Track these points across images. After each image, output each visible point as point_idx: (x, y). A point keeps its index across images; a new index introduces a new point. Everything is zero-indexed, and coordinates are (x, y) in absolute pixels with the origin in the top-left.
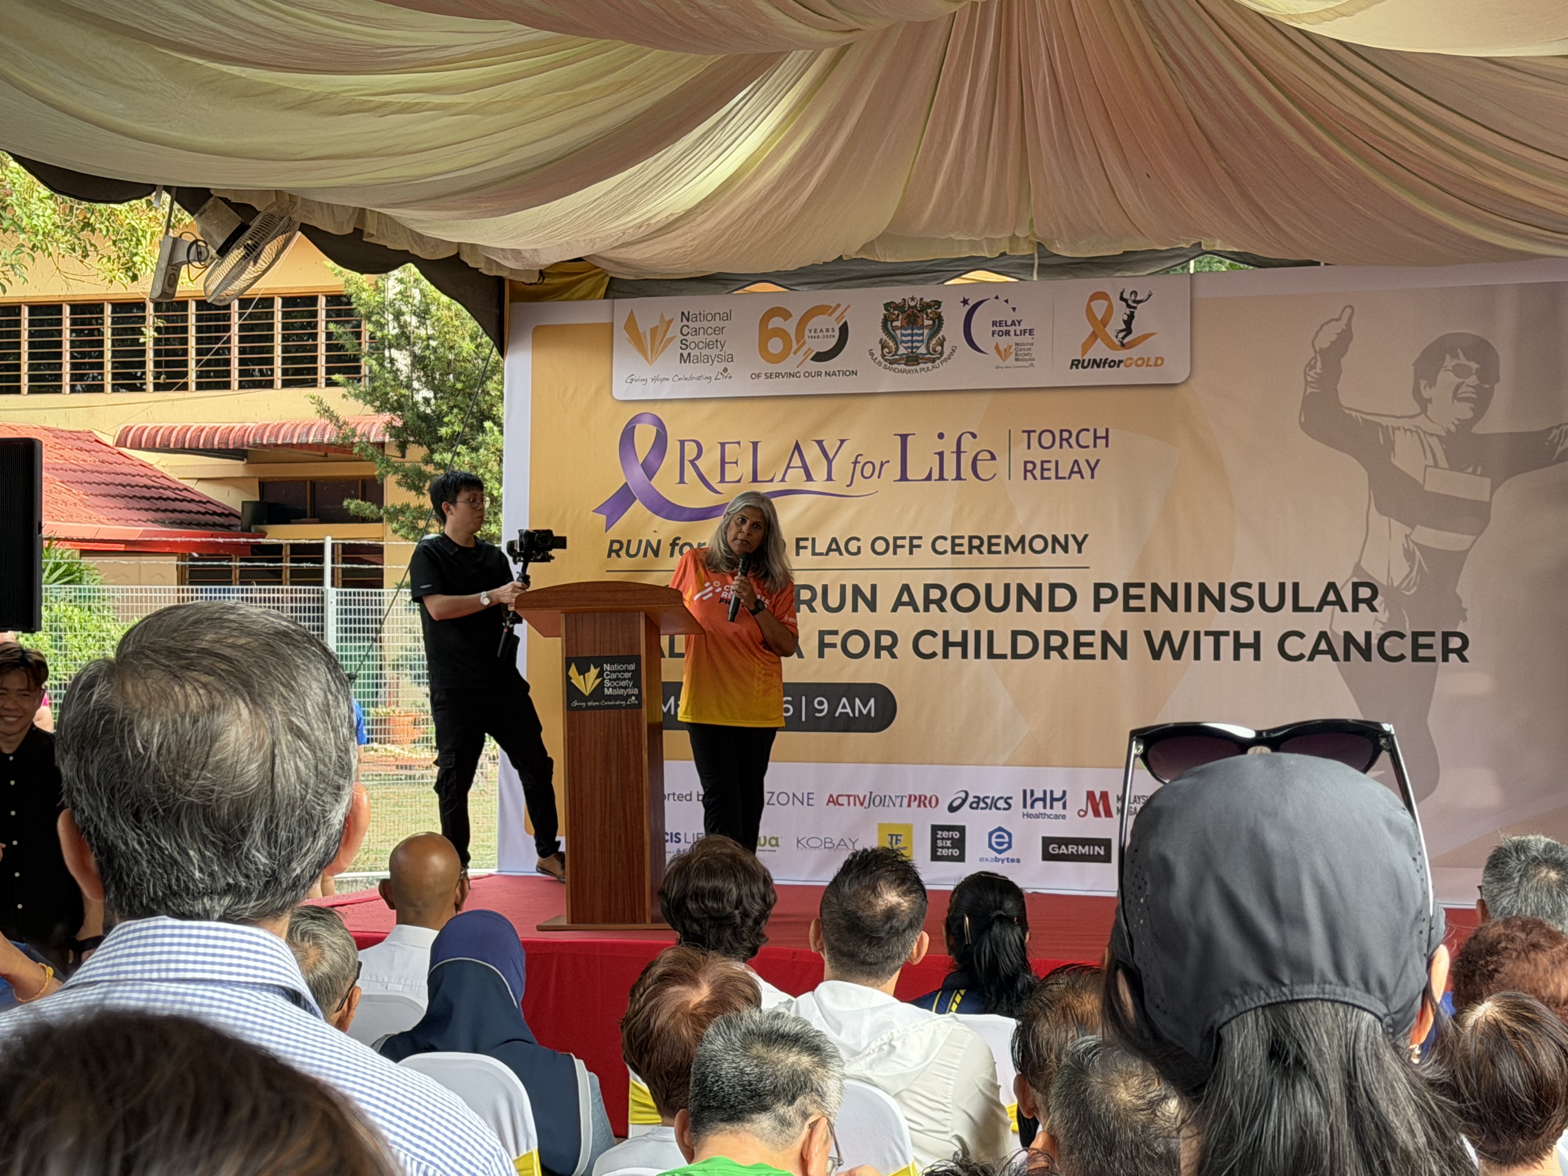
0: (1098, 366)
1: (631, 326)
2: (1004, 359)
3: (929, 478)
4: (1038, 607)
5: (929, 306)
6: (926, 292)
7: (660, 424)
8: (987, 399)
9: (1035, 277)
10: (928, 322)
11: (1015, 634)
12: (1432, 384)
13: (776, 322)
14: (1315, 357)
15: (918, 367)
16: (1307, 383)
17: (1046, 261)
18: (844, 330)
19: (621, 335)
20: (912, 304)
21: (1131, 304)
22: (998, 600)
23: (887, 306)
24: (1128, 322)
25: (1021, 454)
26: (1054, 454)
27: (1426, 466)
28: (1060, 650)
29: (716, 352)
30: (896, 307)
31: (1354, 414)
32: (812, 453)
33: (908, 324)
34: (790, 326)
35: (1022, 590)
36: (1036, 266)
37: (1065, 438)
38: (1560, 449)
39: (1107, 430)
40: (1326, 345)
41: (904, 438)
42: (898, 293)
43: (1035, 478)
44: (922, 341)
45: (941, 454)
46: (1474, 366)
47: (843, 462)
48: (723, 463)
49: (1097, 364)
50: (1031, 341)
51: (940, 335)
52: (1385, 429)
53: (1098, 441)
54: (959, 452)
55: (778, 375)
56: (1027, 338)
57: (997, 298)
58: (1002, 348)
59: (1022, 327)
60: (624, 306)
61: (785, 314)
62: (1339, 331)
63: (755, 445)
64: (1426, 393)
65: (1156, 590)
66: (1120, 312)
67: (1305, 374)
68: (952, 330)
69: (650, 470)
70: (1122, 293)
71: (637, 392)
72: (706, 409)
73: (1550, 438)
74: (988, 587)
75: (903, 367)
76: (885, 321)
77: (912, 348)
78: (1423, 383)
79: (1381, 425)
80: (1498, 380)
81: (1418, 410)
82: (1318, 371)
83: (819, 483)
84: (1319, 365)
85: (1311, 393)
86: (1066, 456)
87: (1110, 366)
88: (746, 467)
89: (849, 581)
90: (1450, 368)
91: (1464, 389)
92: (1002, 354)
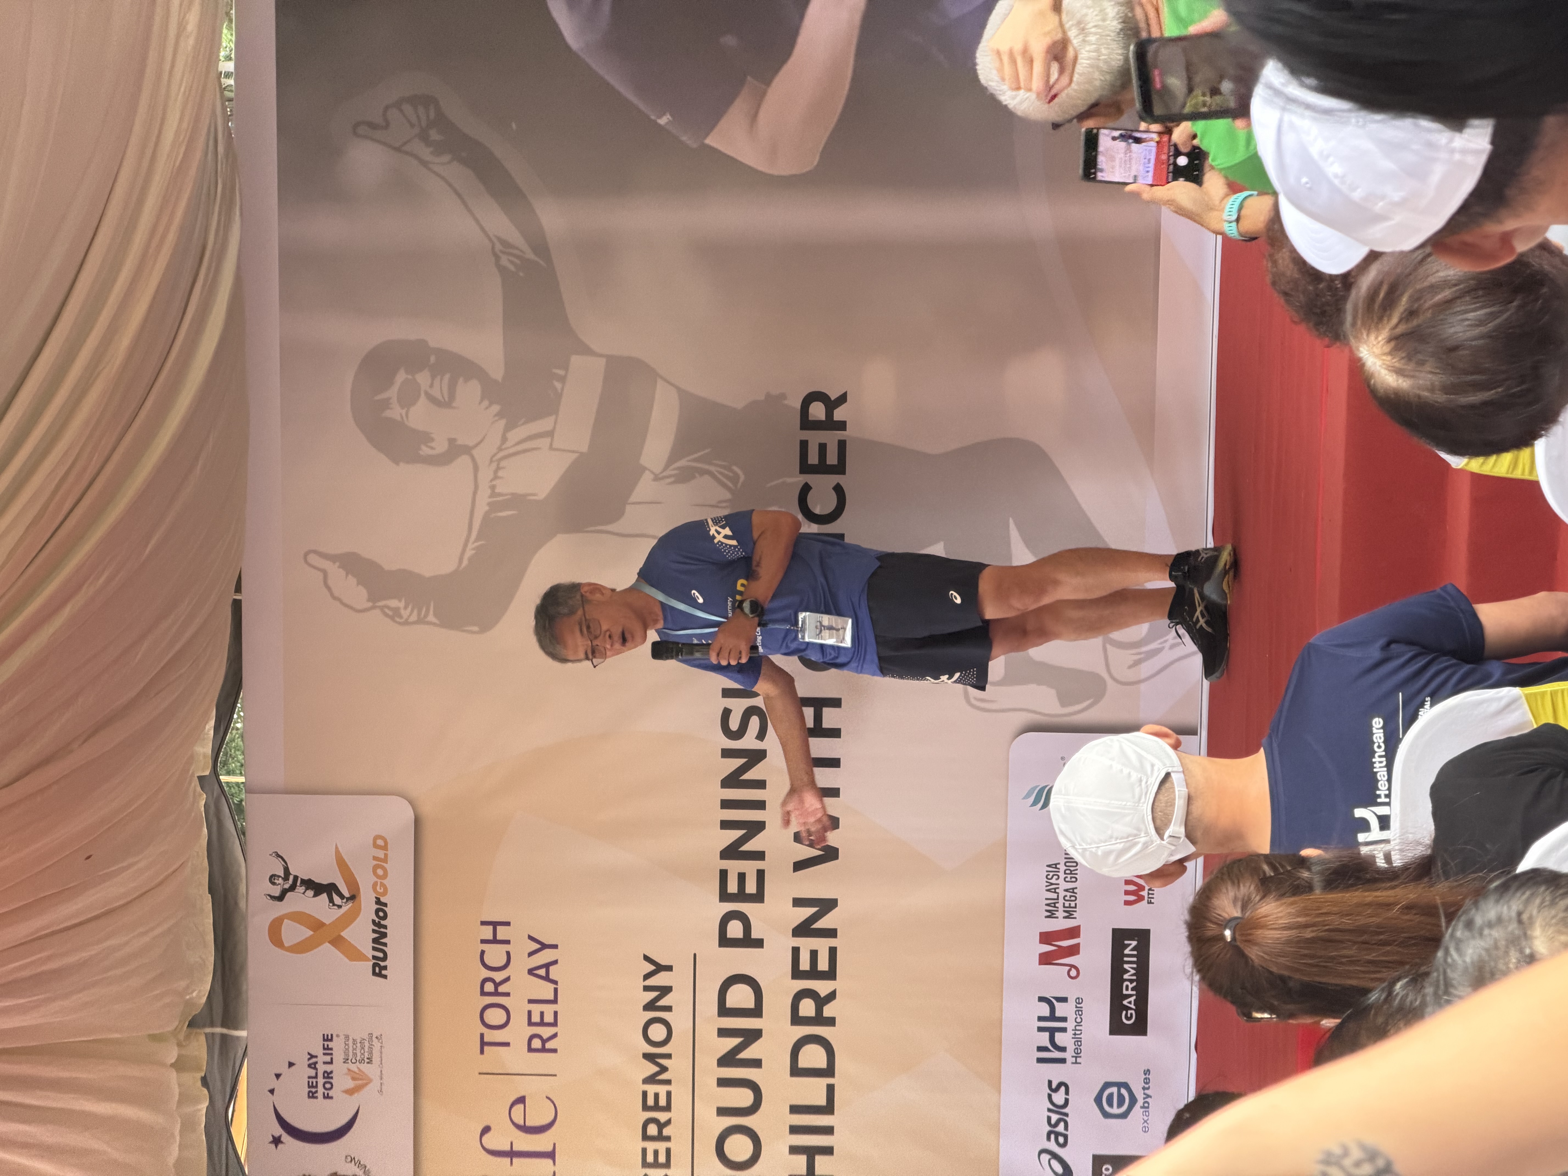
0: (384, 935)
2: (370, 1081)
4: (754, 1035)
8: (428, 1107)
11: (796, 1071)
12: (426, 438)
14: (382, 608)
16: (420, 621)
17: (218, 1014)
21: (288, 883)
22: (743, 1097)
24: (317, 888)
25: (516, 1058)
26: (517, 1004)
27: (551, 448)
28: (821, 1002)
31: (469, 553)
35: (727, 1060)
36: (225, 1031)
37: (494, 989)
38: (530, 255)
39: (483, 923)
40: (363, 592)
43: (555, 1036)
46: (401, 376)
49: (380, 937)
50: (342, 1037)
52: (494, 507)
53: (499, 937)
54: (512, 1154)
56: (337, 1045)
57: (272, 1091)
58: (350, 1084)
59: (318, 1051)
62: (342, 572)
64: (440, 446)
65: (731, 852)
66: (301, 900)
67: (407, 623)
68: (320, 1163)
70: (273, 898)
73: (512, 268)
74: (722, 1112)
78: (425, 451)
79: (486, 516)
80: (423, 343)
81: (464, 461)
82: (402, 605)
84: (394, 603)
85: (435, 615)
86: (522, 987)
87: (385, 917)
90: (404, 412)
91: (436, 392)
92: (360, 1083)
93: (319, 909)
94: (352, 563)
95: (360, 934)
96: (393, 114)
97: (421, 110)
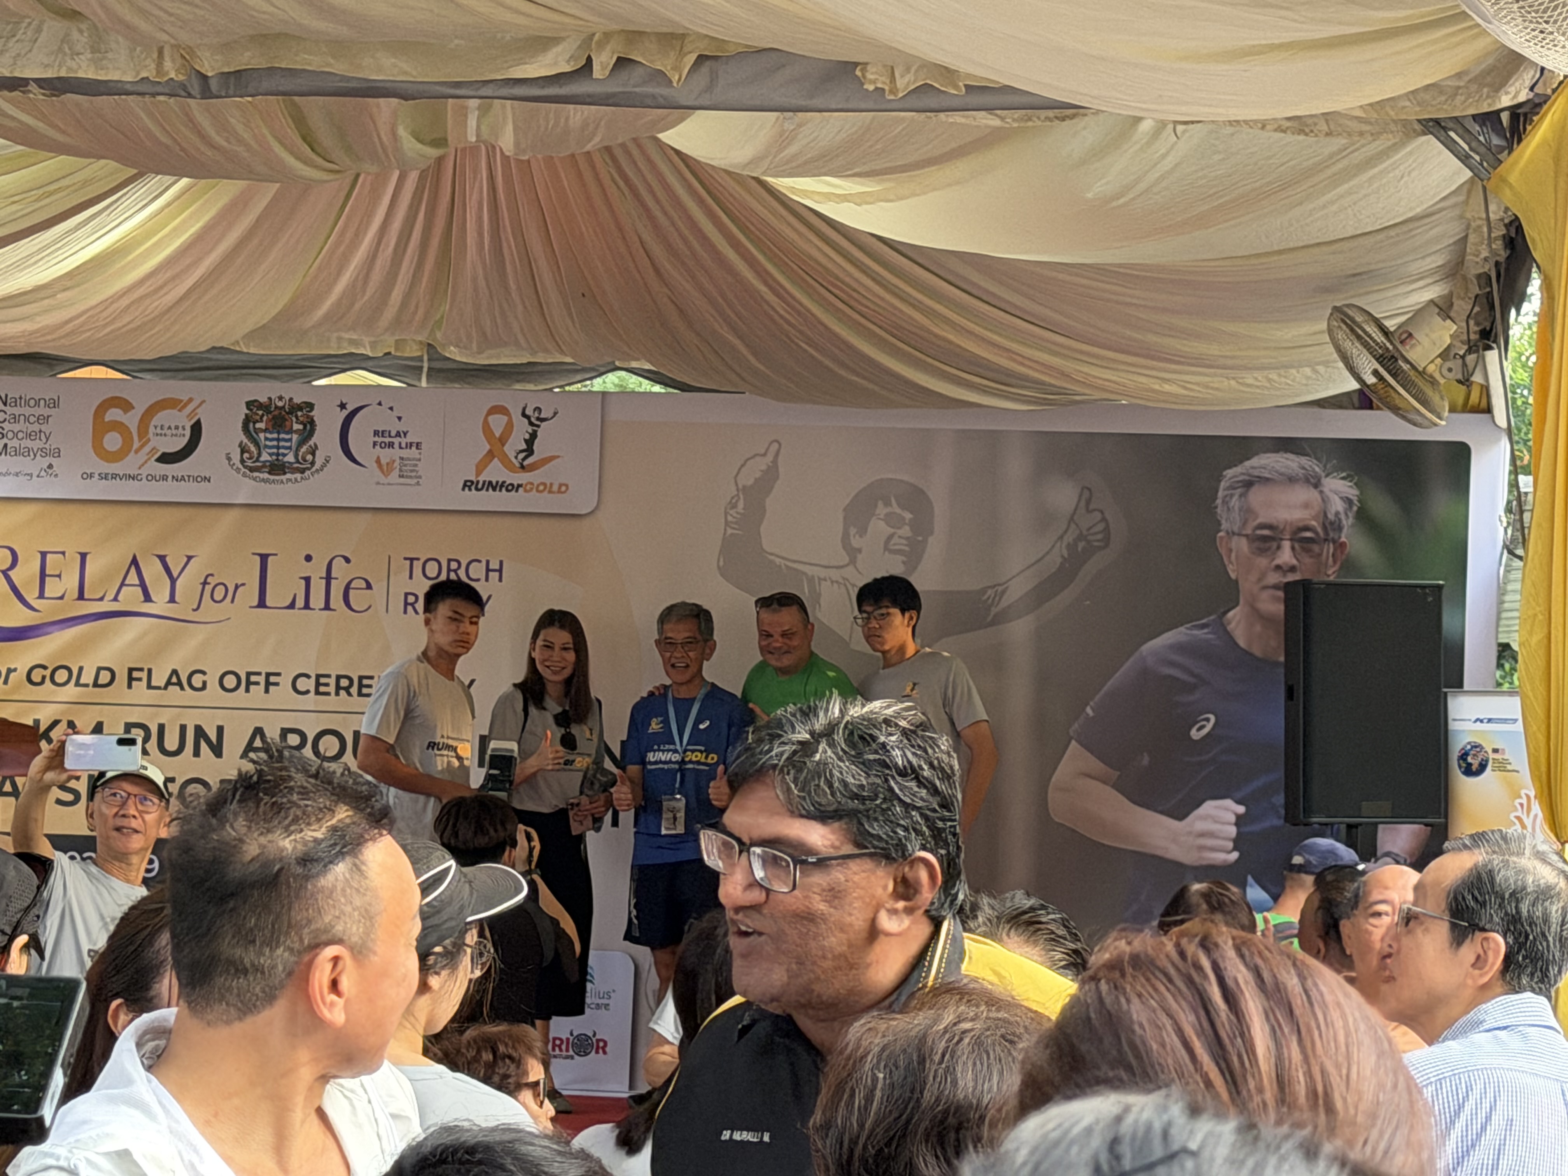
0: (494, 489)
2: (386, 476)
3: (292, 606)
5: (300, 407)
6: (298, 392)
8: (367, 519)
9: (424, 383)
10: (296, 427)
12: (862, 531)
13: (113, 414)
14: (738, 495)
15: (284, 478)
16: (727, 523)
17: (438, 365)
18: (197, 429)
20: (280, 404)
21: (535, 421)
23: (249, 404)
24: (530, 442)
25: (401, 584)
29: (36, 445)
30: (261, 406)
31: (778, 561)
32: (152, 570)
33: (274, 427)
36: (425, 370)
37: (452, 568)
38: (994, 610)
39: (501, 563)
40: (749, 482)
41: (264, 558)
42: (264, 391)
44: (290, 448)
45: (307, 580)
46: (908, 516)
47: (189, 582)
48: (43, 575)
49: (492, 486)
50: (418, 456)
51: (311, 443)
52: (811, 580)
53: (491, 574)
54: (328, 578)
55: (114, 476)
56: (413, 452)
57: (380, 404)
58: (384, 461)
59: (409, 439)
61: (126, 406)
62: (764, 467)
63: (83, 556)
64: (856, 542)
66: (522, 429)
67: (726, 513)
68: (326, 438)
70: (524, 409)
72: (28, 511)
73: (986, 597)
75: (266, 476)
76: (247, 421)
77: (278, 455)
78: (853, 531)
79: (805, 574)
80: (932, 533)
81: (846, 560)
82: (740, 510)
83: (160, 604)
84: (741, 505)
85: (732, 534)
87: (507, 490)
88: (71, 582)
89: (191, 720)
90: (882, 517)
91: (895, 540)
92: (384, 468)
93: (515, 442)
94: (771, 475)
95: (495, 472)
96: (1098, 516)
97: (1099, 537)
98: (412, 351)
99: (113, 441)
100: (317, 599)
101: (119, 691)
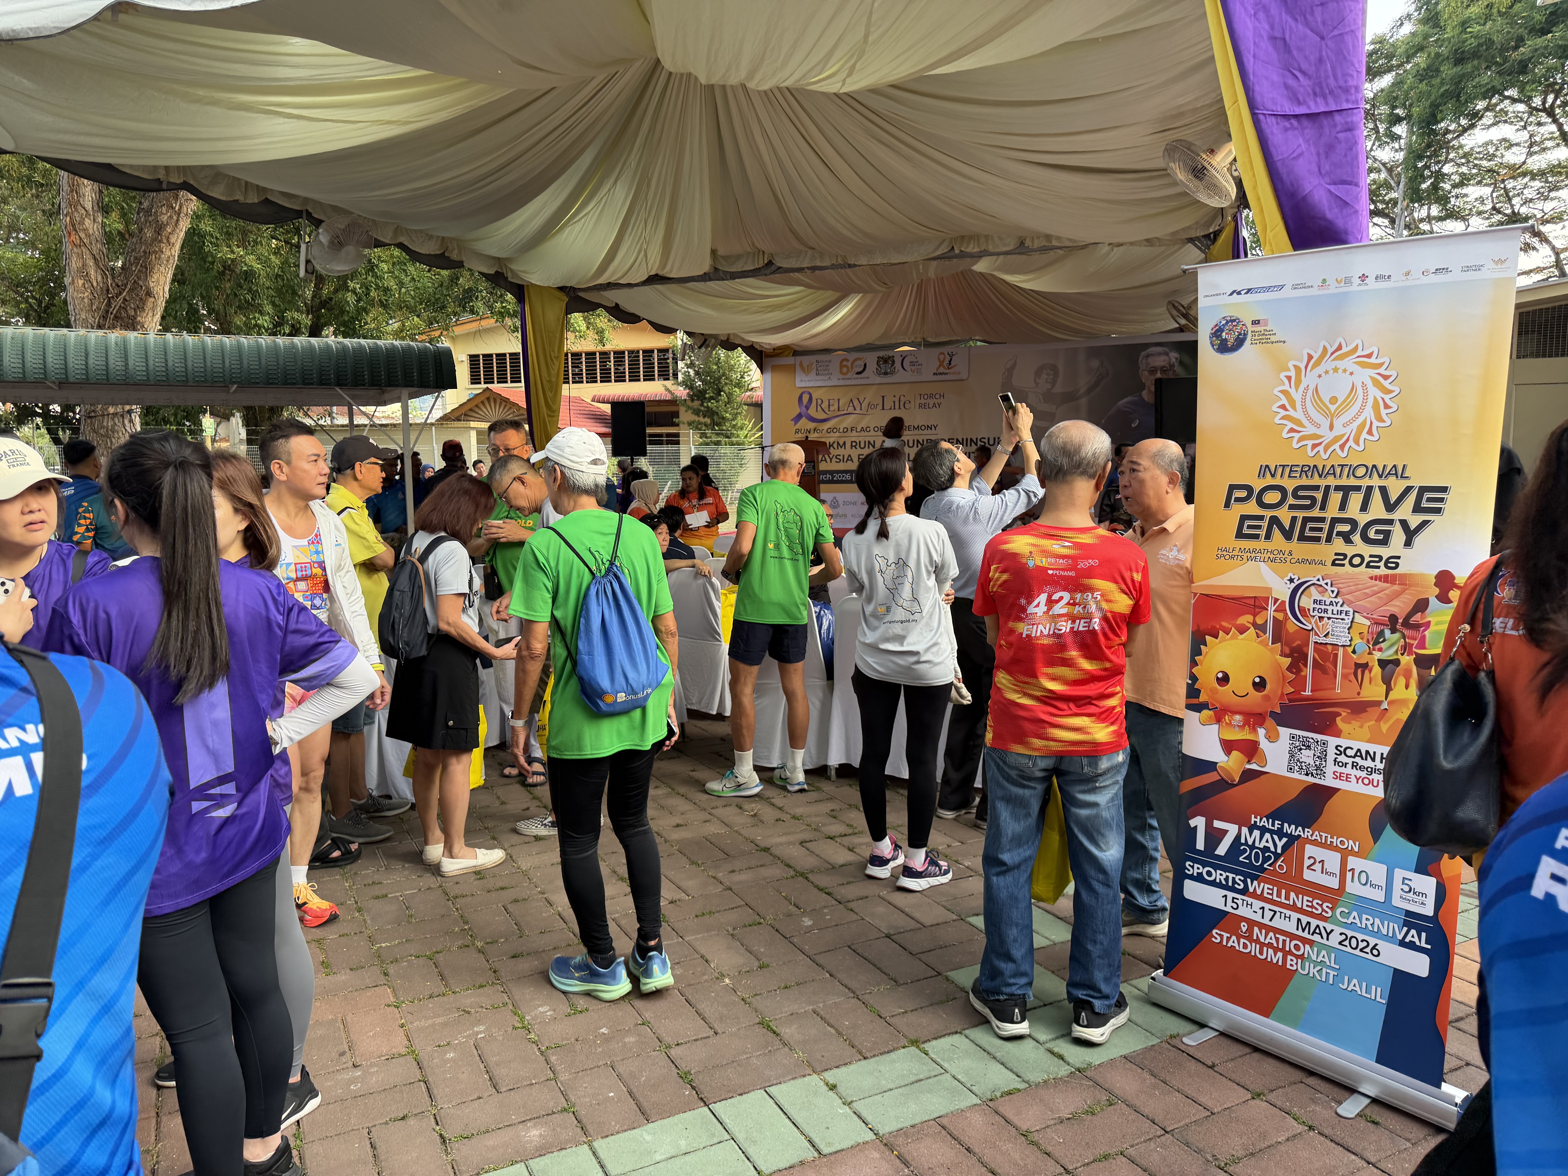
1: (801, 364)
2: (913, 373)
5: (891, 357)
6: (890, 353)
7: (810, 394)
8: (908, 385)
9: (922, 348)
10: (890, 362)
12: (1040, 378)
13: (845, 363)
14: (1005, 371)
15: (887, 376)
18: (865, 365)
19: (798, 367)
20: (886, 357)
21: (951, 356)
23: (878, 357)
24: (950, 361)
25: (918, 401)
26: (928, 401)
29: (826, 372)
30: (881, 358)
32: (856, 402)
33: (884, 363)
34: (849, 364)
36: (923, 345)
37: (931, 396)
38: (1077, 396)
39: (944, 394)
40: (1008, 367)
41: (883, 397)
42: (881, 354)
44: (889, 368)
45: (895, 402)
46: (1052, 373)
47: (865, 405)
48: (829, 405)
49: (941, 374)
51: (894, 366)
52: (1026, 392)
53: (941, 397)
54: (899, 401)
55: (846, 379)
56: (920, 367)
57: (911, 355)
59: (919, 363)
60: (799, 359)
61: (847, 360)
62: (1012, 363)
63: (839, 400)
64: (1038, 381)
66: (948, 358)
67: (1002, 376)
68: (898, 364)
69: (807, 408)
70: (948, 353)
71: (803, 385)
72: (824, 389)
73: (1074, 393)
75: (883, 376)
77: (886, 370)
78: (1037, 378)
79: (1023, 391)
80: (1059, 377)
81: (1035, 386)
82: (1006, 375)
83: (858, 411)
84: (1006, 373)
85: (1004, 382)
86: (931, 402)
87: (945, 375)
88: (836, 406)
89: (867, 439)
90: (1045, 373)
91: (1049, 379)
92: (913, 371)
93: (947, 362)
94: (1014, 365)
95: (942, 370)
96: (1105, 368)
97: (1105, 374)
98: (919, 340)
99: (845, 370)
100: (897, 407)
101: (849, 433)
